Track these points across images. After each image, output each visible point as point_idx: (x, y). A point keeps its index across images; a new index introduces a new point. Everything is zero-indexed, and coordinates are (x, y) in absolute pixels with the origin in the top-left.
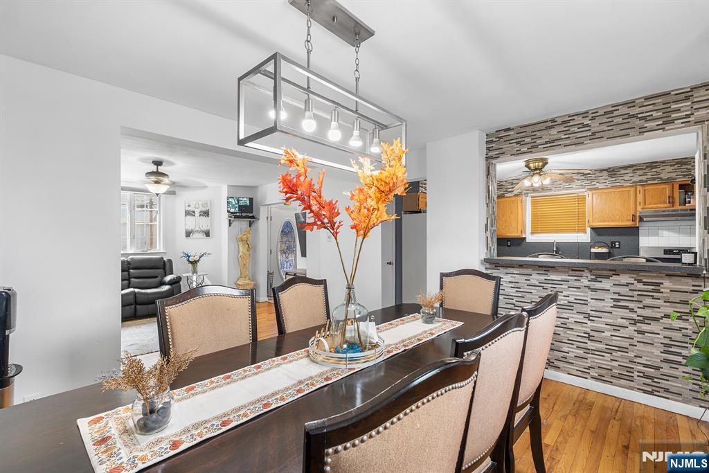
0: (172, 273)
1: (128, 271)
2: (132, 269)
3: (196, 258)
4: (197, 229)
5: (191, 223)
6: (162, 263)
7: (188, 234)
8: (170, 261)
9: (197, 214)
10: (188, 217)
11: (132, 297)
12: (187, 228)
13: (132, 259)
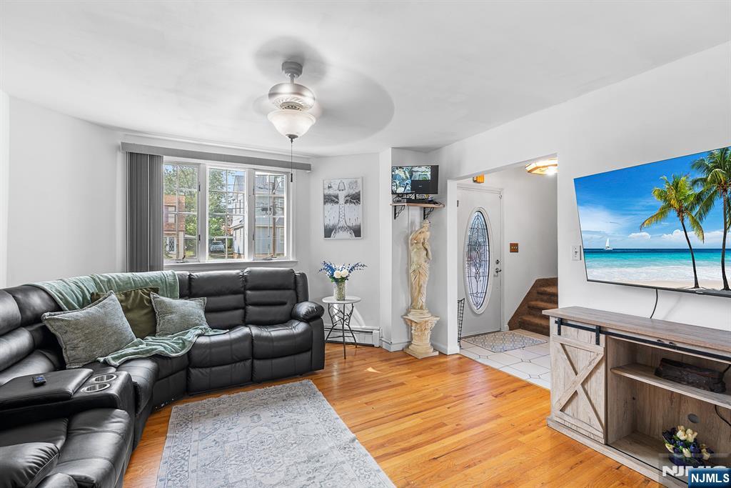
0: (306, 300)
1: (244, 293)
2: (250, 289)
3: (345, 273)
4: (342, 224)
5: (332, 215)
6: (293, 281)
7: (328, 232)
8: (303, 276)
9: (342, 200)
10: (329, 206)
11: (247, 343)
12: (327, 222)
13: (250, 272)
